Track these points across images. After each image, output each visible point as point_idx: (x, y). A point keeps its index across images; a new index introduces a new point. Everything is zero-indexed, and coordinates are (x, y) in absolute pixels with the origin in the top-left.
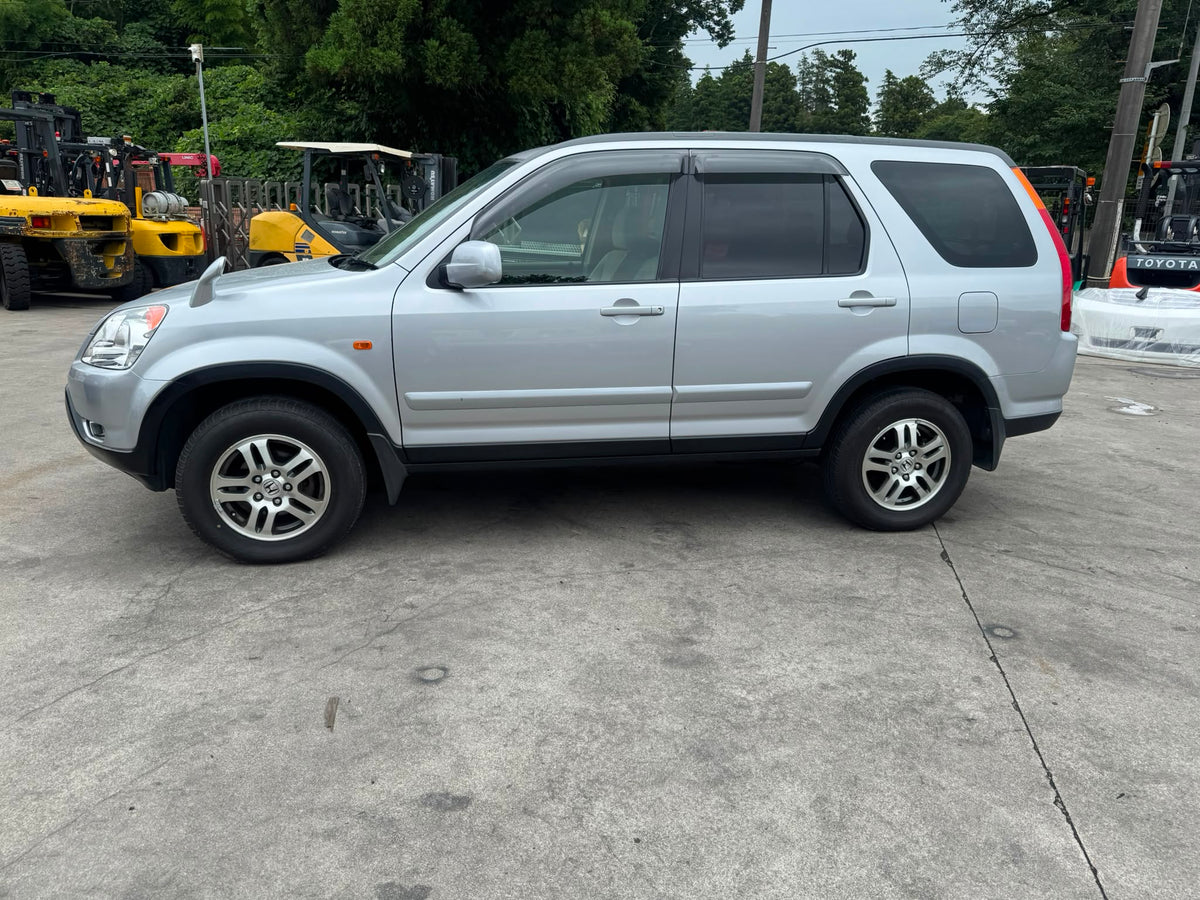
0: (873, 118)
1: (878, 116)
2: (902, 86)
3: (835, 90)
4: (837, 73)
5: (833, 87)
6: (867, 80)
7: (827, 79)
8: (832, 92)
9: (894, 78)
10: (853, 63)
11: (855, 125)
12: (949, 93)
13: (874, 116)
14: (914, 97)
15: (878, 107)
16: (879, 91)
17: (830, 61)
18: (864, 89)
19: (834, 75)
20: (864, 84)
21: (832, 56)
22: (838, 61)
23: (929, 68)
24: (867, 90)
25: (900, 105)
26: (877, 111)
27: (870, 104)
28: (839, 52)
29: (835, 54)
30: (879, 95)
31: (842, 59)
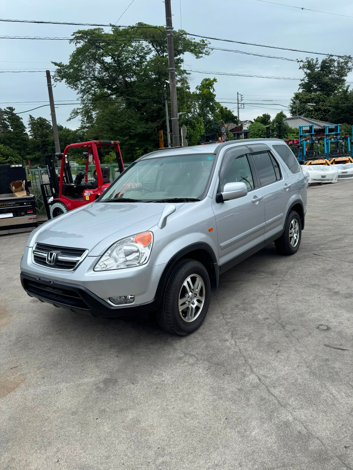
0: (29, 134)
1: (31, 133)
2: (37, 121)
3: (10, 123)
4: (9, 116)
5: (8, 122)
6: (22, 119)
7: (5, 118)
8: (9, 124)
9: (33, 118)
10: (14, 112)
11: (23, 136)
12: (82, 123)
13: (29, 132)
14: (44, 125)
15: (30, 129)
16: (29, 123)
17: (4, 112)
18: (22, 122)
19: (7, 117)
20: (21, 120)
21: (4, 109)
22: (8, 111)
23: (73, 114)
24: (23, 123)
25: (39, 128)
26: (30, 131)
27: (26, 128)
28: (7, 108)
29: (6, 108)
30: (29, 124)
31: (9, 110)
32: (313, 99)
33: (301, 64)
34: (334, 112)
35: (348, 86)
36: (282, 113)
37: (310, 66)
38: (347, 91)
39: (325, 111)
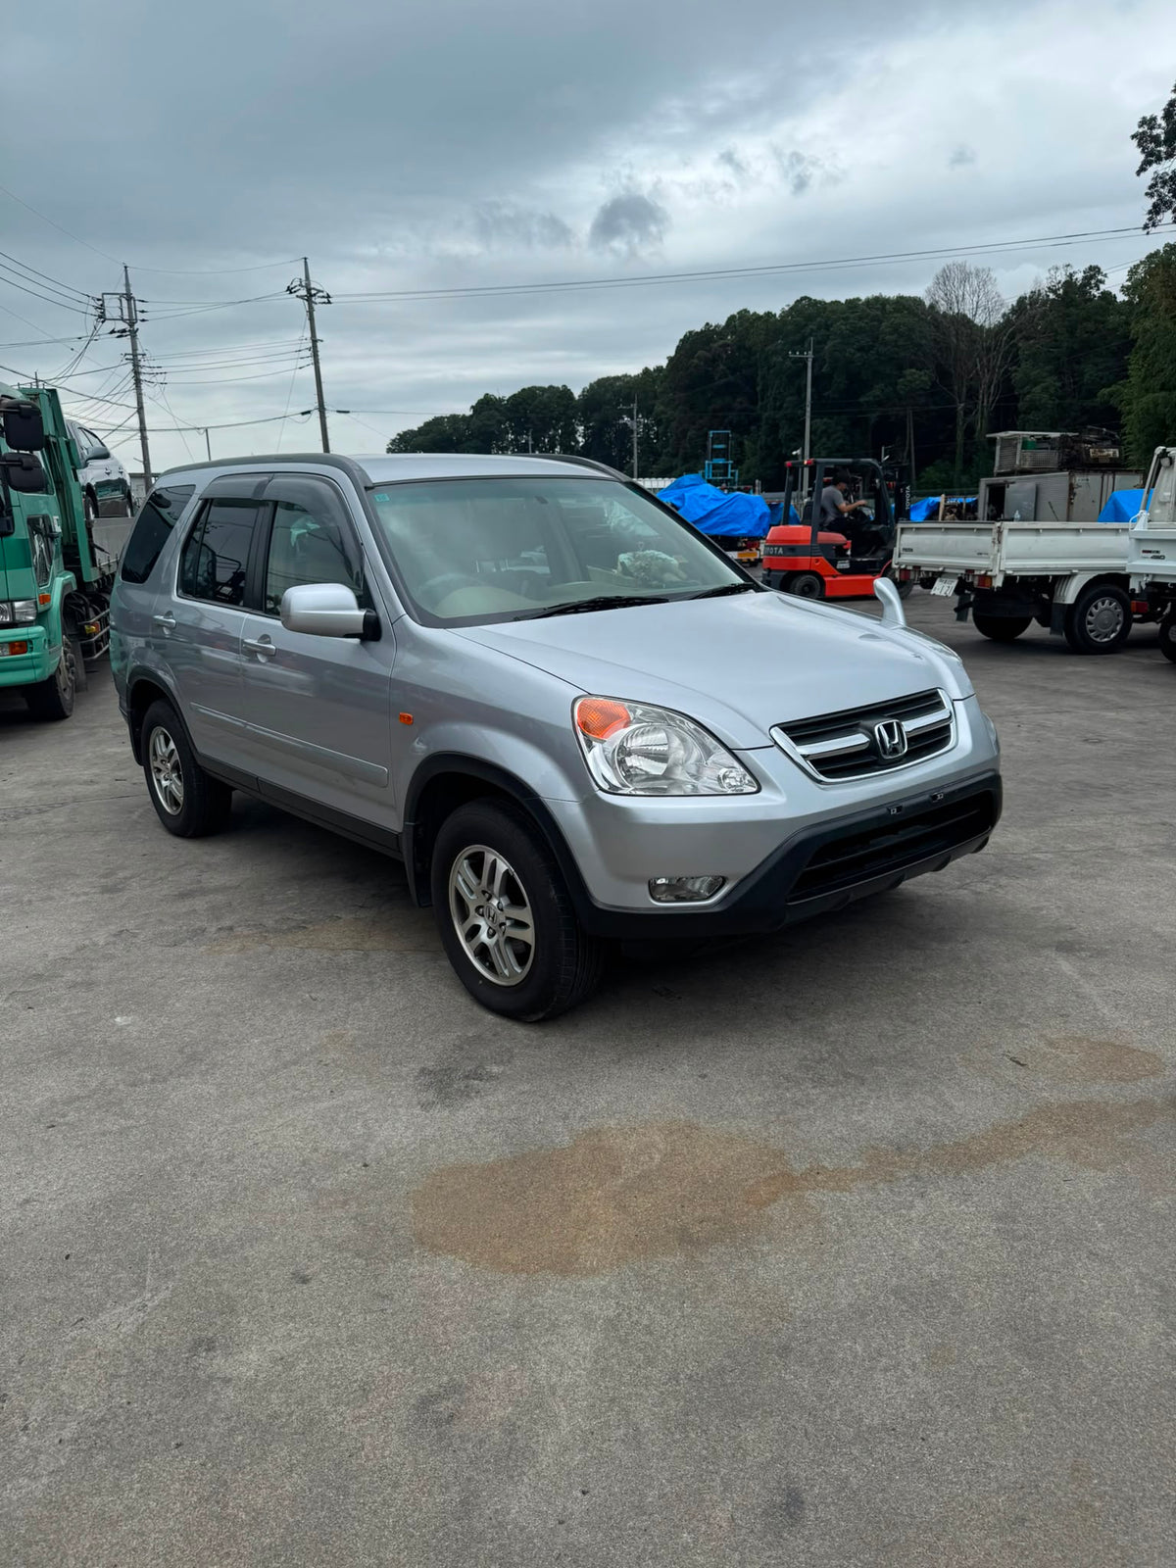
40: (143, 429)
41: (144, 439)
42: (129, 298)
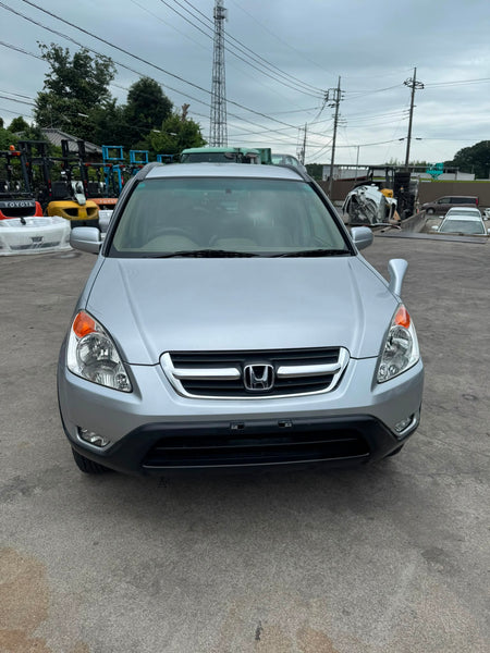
32: (69, 107)
33: (45, 51)
34: (100, 132)
35: (116, 99)
36: (20, 118)
37: (57, 56)
38: (113, 106)
39: (86, 127)
40: (334, 146)
41: (333, 150)
42: (339, 90)
